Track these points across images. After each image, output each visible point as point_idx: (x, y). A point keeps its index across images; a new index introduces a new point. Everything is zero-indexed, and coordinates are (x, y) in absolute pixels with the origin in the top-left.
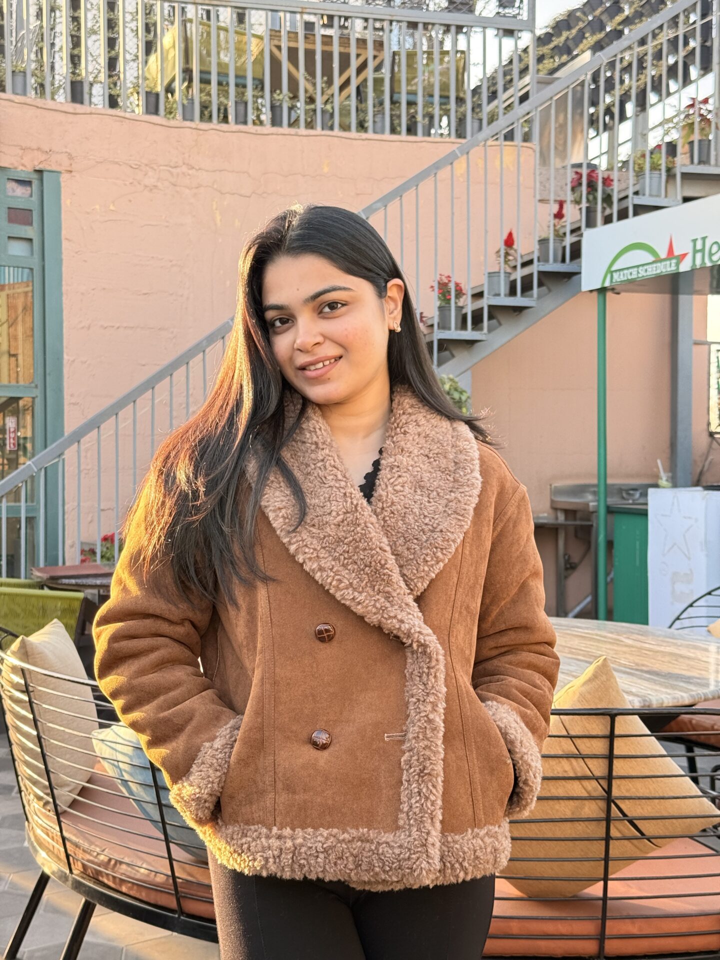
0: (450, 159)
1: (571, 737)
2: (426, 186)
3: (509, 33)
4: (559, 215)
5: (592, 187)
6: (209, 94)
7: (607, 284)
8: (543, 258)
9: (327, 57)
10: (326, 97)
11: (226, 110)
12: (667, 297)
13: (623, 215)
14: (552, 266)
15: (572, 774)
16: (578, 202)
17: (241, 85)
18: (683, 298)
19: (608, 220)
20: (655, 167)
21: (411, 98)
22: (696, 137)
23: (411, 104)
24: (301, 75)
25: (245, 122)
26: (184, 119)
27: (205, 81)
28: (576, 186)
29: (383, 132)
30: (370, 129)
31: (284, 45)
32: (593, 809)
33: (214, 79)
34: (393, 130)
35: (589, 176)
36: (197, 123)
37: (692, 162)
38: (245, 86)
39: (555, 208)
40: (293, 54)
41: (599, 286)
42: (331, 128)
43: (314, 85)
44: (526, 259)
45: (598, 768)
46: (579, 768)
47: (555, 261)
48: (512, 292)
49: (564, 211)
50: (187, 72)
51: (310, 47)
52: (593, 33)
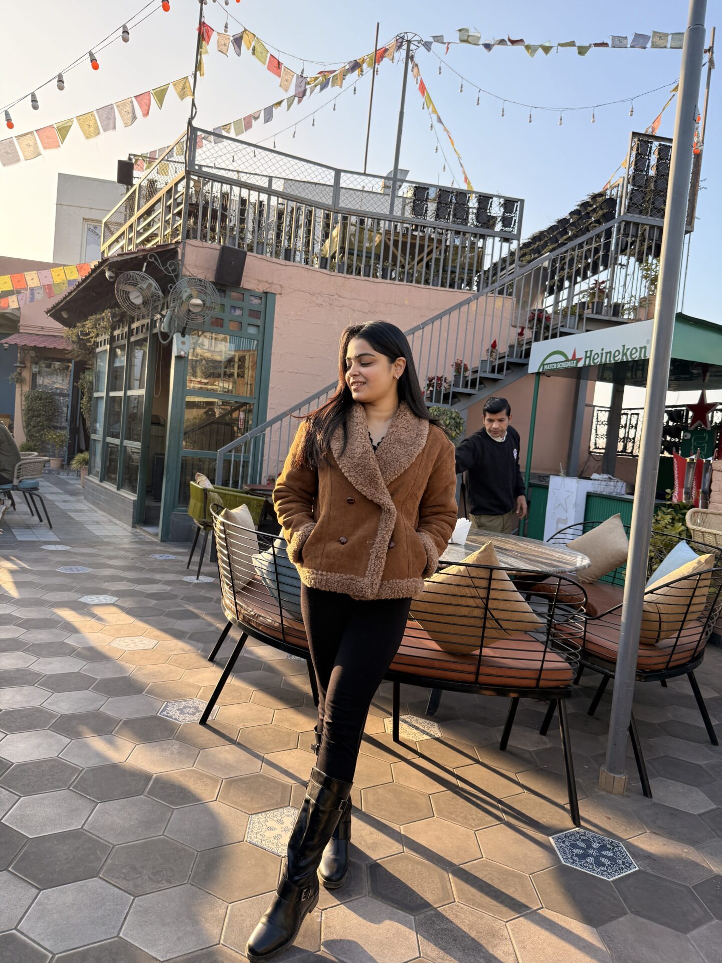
0: (468, 302)
1: (471, 577)
2: (455, 314)
3: (506, 240)
4: (521, 334)
5: (539, 321)
6: (352, 260)
7: (541, 370)
8: (511, 355)
9: (413, 245)
10: (410, 266)
11: (360, 269)
12: (574, 380)
13: (554, 336)
14: (514, 360)
15: (469, 595)
16: (531, 328)
17: (368, 257)
18: (582, 382)
19: (546, 338)
20: (573, 314)
21: (453, 269)
22: (596, 300)
23: (453, 272)
24: (399, 253)
25: (369, 276)
26: (339, 272)
27: (351, 254)
28: (531, 320)
29: (437, 286)
30: (431, 284)
31: (392, 238)
32: (479, 613)
33: (355, 252)
34: (443, 285)
35: (539, 315)
36: (345, 275)
37: (592, 313)
38: (370, 258)
39: (519, 330)
40: (396, 243)
41: (536, 371)
42: (411, 282)
43: (405, 259)
44: (501, 356)
45: (483, 593)
46: (473, 592)
47: (516, 357)
48: (493, 371)
49: (524, 332)
50: (342, 248)
51: (405, 240)
52: (552, 244)
